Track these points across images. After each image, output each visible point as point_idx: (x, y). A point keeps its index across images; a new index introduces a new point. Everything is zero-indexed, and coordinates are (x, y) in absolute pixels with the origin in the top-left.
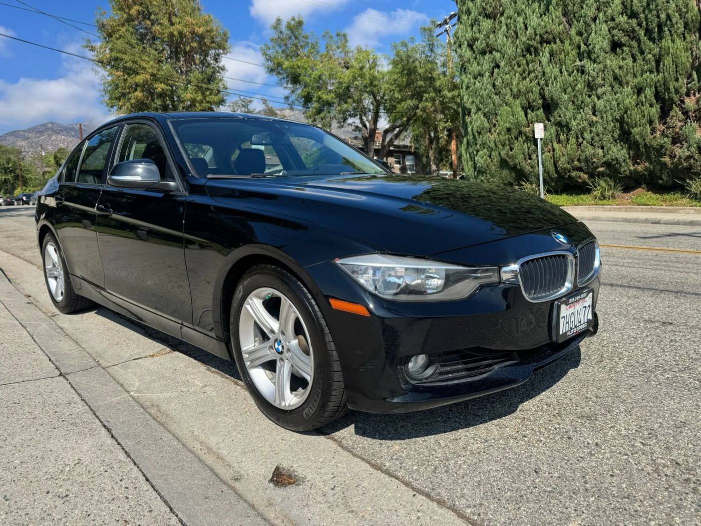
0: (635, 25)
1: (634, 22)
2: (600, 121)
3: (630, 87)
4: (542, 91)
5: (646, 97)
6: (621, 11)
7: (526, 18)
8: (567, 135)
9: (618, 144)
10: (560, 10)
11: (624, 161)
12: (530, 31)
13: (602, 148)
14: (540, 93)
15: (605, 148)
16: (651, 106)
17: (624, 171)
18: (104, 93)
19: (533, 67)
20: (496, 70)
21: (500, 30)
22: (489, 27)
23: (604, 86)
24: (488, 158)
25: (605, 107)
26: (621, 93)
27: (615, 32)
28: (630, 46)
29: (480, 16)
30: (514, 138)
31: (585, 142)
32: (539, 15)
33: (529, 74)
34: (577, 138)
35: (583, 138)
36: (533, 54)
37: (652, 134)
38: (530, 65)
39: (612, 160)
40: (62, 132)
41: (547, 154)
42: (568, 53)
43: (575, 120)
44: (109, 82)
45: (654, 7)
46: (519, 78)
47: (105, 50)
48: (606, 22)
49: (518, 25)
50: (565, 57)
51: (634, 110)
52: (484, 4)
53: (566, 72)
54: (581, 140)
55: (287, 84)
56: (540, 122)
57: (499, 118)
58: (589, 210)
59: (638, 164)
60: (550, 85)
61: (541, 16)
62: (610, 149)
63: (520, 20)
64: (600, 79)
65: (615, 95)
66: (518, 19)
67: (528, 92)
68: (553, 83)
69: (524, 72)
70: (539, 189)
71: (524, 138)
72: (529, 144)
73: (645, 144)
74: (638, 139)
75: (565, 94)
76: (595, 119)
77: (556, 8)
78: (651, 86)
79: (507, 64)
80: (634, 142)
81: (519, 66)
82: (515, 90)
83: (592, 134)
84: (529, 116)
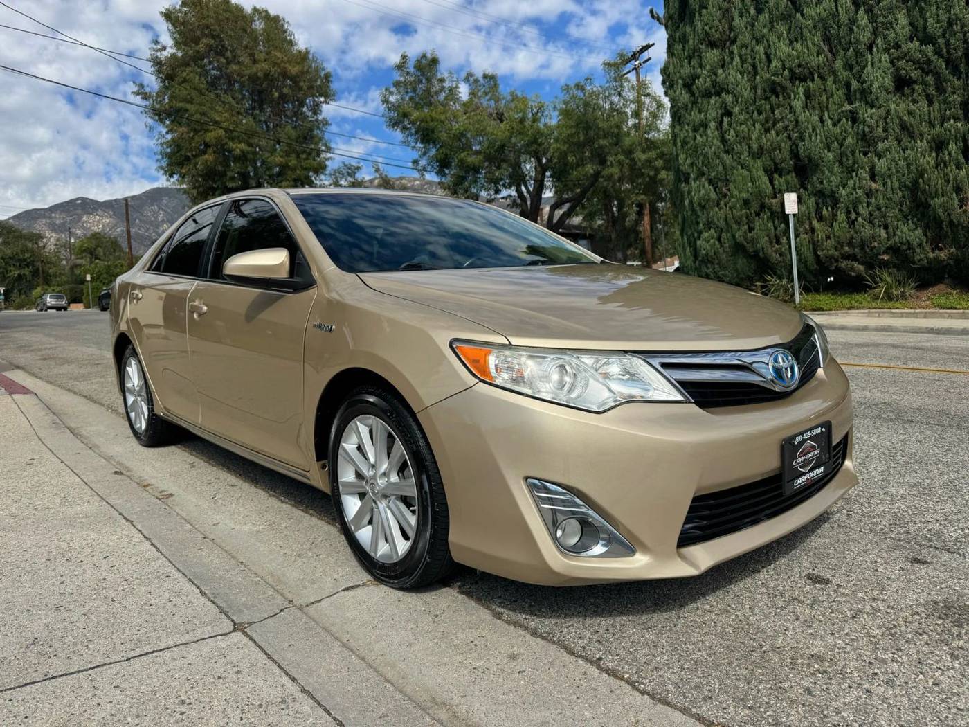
0: (930, 54)
1: (929, 49)
2: (882, 188)
3: (925, 141)
4: (794, 147)
5: (950, 154)
6: (909, 36)
7: (769, 46)
8: (833, 209)
9: (910, 222)
10: (819, 34)
11: (920, 245)
12: (775, 63)
13: (886, 227)
14: (792, 151)
15: (890, 227)
16: (958, 167)
17: (919, 261)
18: (160, 157)
19: (781, 114)
20: (726, 119)
21: (731, 63)
22: (716, 59)
23: (887, 139)
24: (717, 242)
25: (889, 169)
26: (912, 150)
27: (902, 63)
28: (925, 83)
29: (702, 44)
30: (754, 215)
31: (860, 219)
32: (787, 42)
33: (774, 124)
34: (848, 212)
35: (857, 214)
36: (781, 96)
37: (961, 207)
38: (776, 112)
39: (901, 243)
40: (97, 210)
41: (802, 236)
42: (832, 94)
43: (844, 188)
44: (168, 142)
45: (959, 27)
46: (760, 130)
47: (164, 99)
48: (887, 50)
49: (757, 57)
50: (828, 99)
51: (934, 172)
52: (707, 28)
53: (829, 121)
54: (853, 216)
55: (416, 143)
56: (792, 192)
57: (731, 186)
58: (868, 316)
59: (941, 249)
60: (807, 139)
61: (791, 43)
62: (898, 228)
63: (760, 49)
64: (880, 129)
65: (904, 152)
66: (757, 48)
67: (774, 149)
68: (810, 137)
69: (767, 121)
70: (793, 287)
71: (769, 214)
72: (776, 222)
73: (951, 222)
74: (941, 214)
75: (829, 151)
76: (874, 185)
77: (813, 32)
78: (956, 140)
79: (742, 110)
80: (935, 218)
81: (760, 113)
82: (755, 146)
83: (870, 208)
84: (776, 182)
